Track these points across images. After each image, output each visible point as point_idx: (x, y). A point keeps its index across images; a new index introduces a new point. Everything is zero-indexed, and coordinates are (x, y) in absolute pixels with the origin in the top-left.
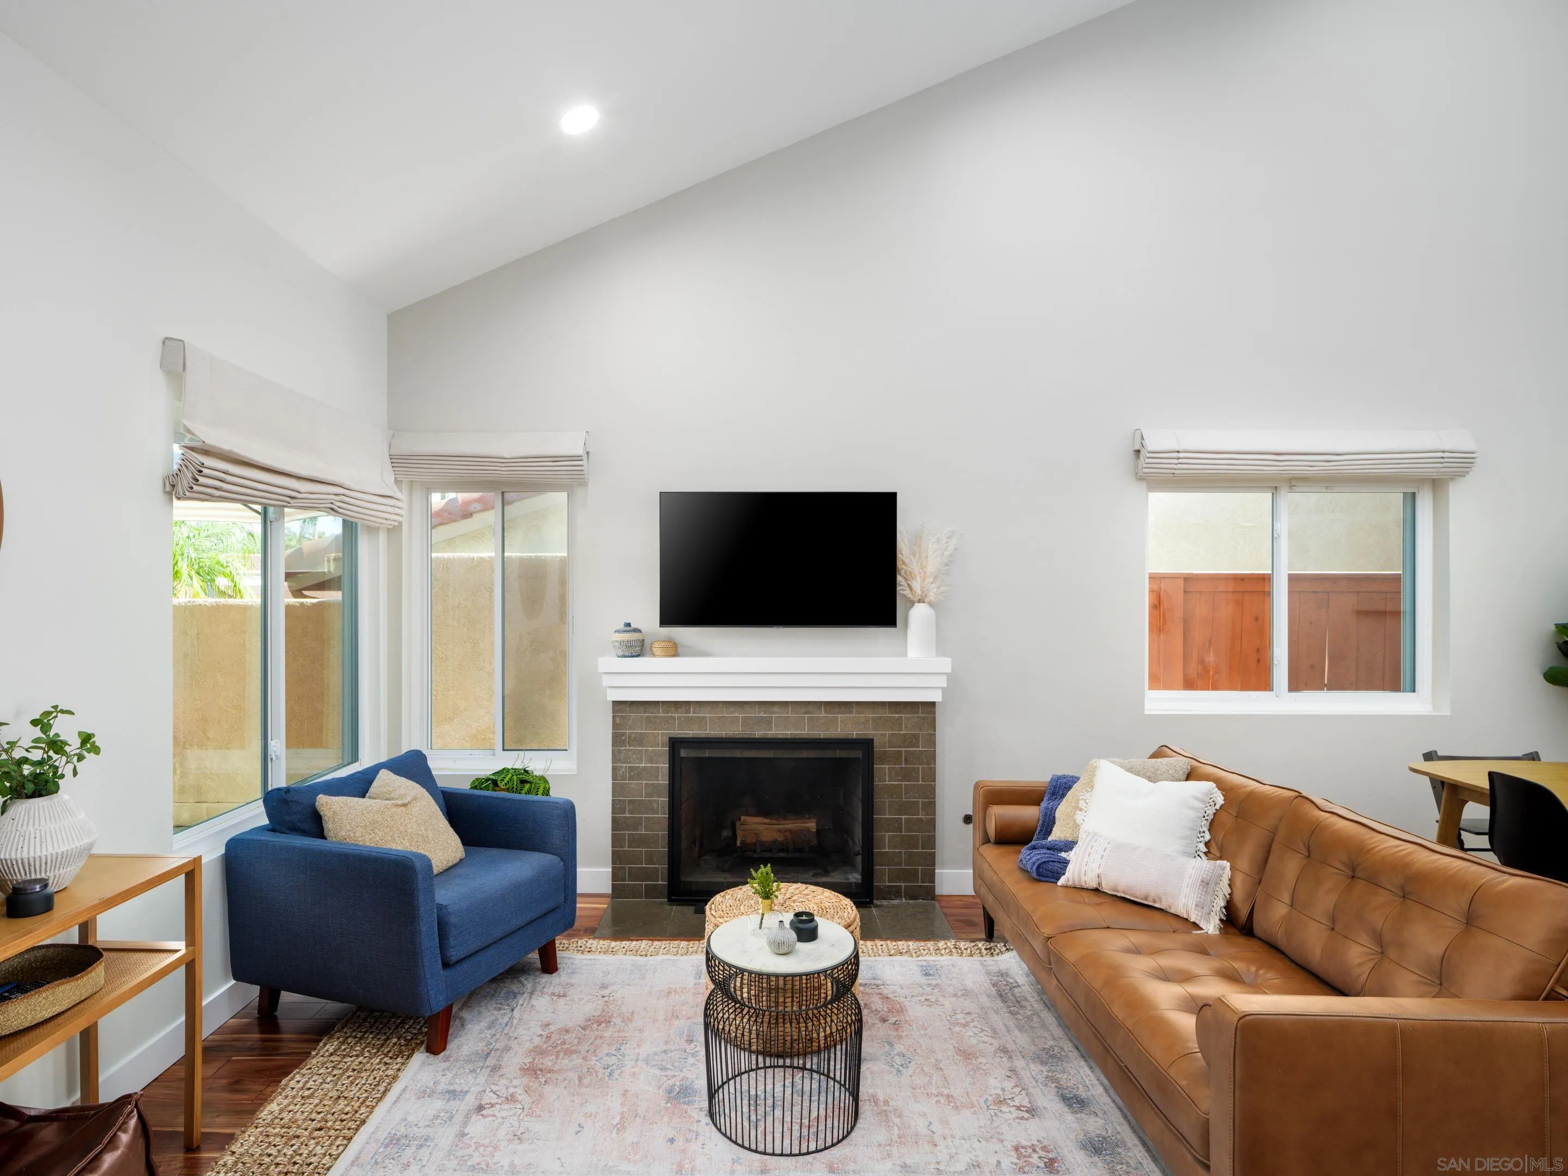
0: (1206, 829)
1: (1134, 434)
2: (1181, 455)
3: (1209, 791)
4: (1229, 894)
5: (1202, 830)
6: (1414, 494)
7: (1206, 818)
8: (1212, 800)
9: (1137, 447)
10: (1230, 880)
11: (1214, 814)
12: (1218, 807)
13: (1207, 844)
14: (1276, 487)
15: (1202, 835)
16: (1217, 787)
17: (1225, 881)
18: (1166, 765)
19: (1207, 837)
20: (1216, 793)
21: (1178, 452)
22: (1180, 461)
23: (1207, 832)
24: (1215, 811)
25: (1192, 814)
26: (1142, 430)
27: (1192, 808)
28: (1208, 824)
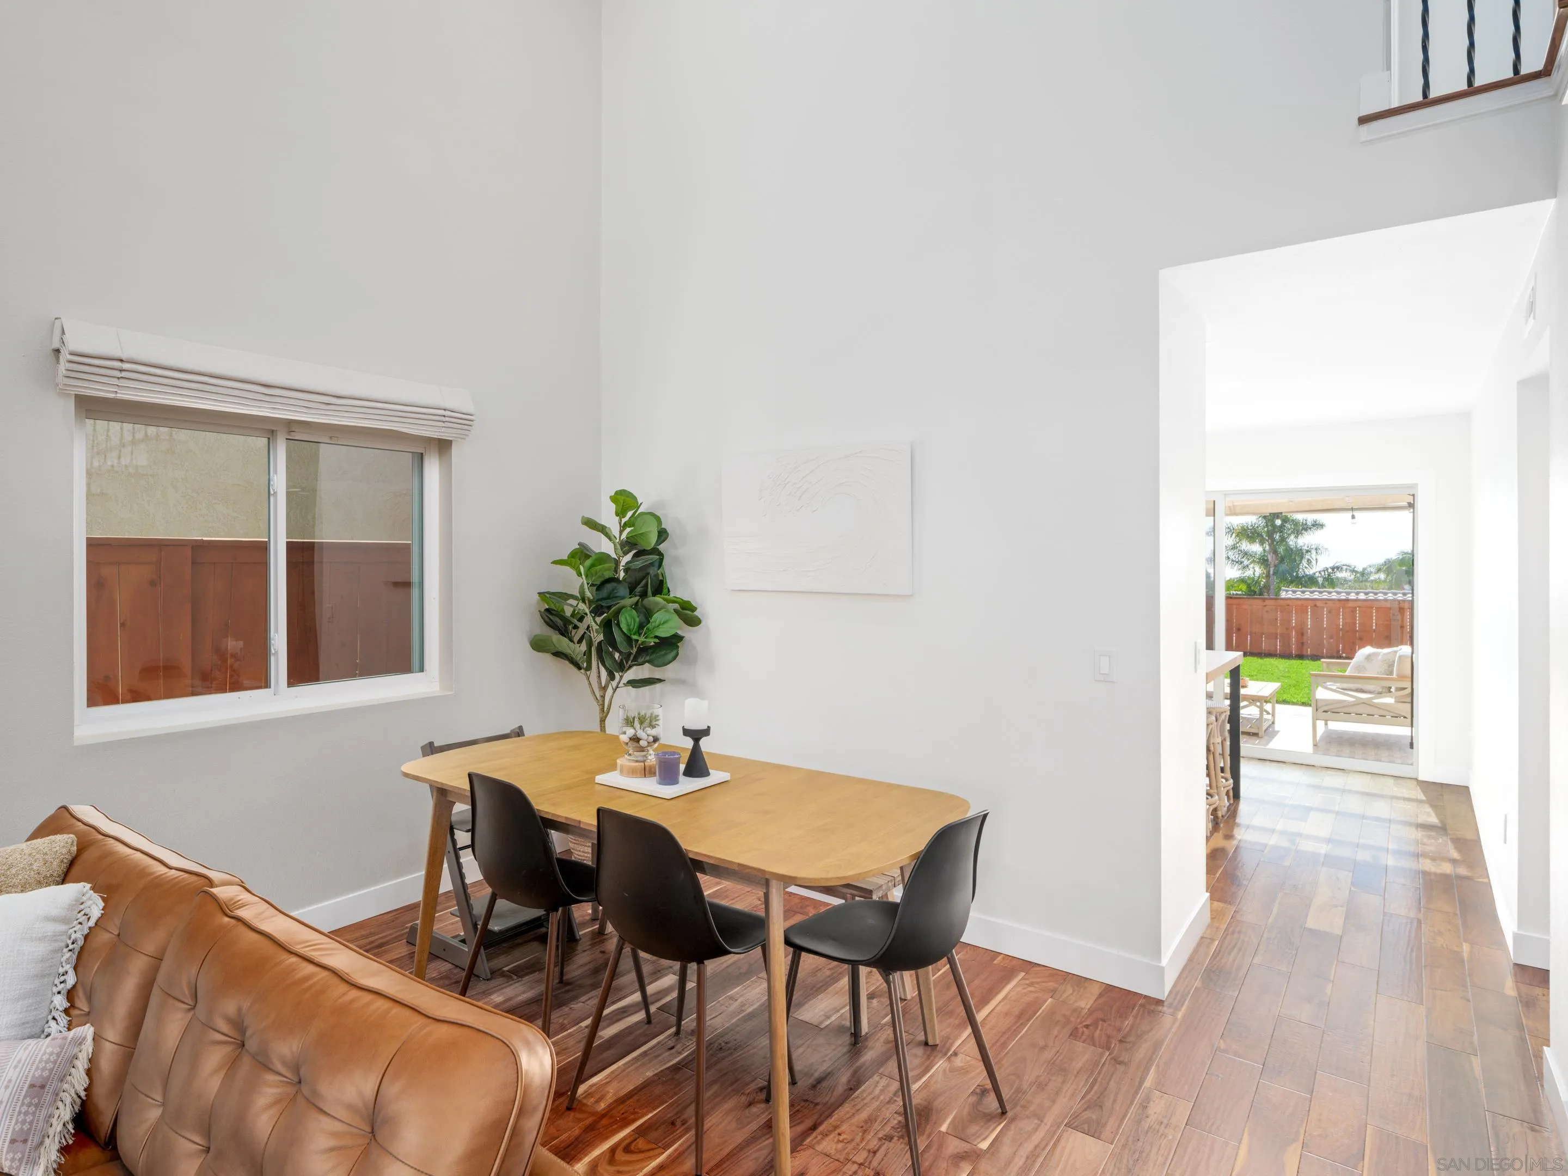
0: (68, 967)
1: (54, 323)
2: (126, 366)
3: (76, 901)
4: (85, 1090)
5: (61, 970)
6: (422, 454)
7: (71, 947)
8: (82, 913)
9: (56, 344)
10: (90, 1060)
11: (86, 937)
12: (92, 923)
13: (70, 995)
14: (273, 431)
15: (62, 978)
16: (92, 889)
17: (82, 1064)
18: (30, 855)
19: (71, 979)
20: (90, 899)
21: (121, 361)
22: (124, 374)
23: (71, 973)
24: (86, 931)
25: (41, 949)
26: (63, 320)
27: (42, 939)
28: (75, 957)
